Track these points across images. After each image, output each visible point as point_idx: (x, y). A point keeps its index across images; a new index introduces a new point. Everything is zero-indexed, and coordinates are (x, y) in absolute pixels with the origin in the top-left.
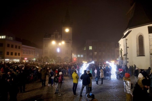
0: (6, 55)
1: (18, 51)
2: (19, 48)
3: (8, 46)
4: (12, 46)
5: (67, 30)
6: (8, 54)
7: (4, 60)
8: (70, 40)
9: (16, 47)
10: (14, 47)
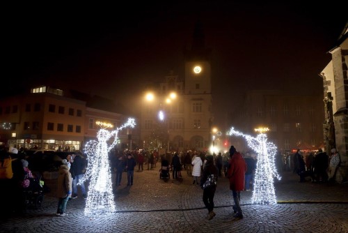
0: (45, 131)
1: (75, 122)
2: (79, 114)
3: (52, 109)
4: (61, 111)
5: (197, 70)
6: (51, 127)
7: (42, 141)
8: (205, 93)
9: (71, 112)
10: (66, 111)
